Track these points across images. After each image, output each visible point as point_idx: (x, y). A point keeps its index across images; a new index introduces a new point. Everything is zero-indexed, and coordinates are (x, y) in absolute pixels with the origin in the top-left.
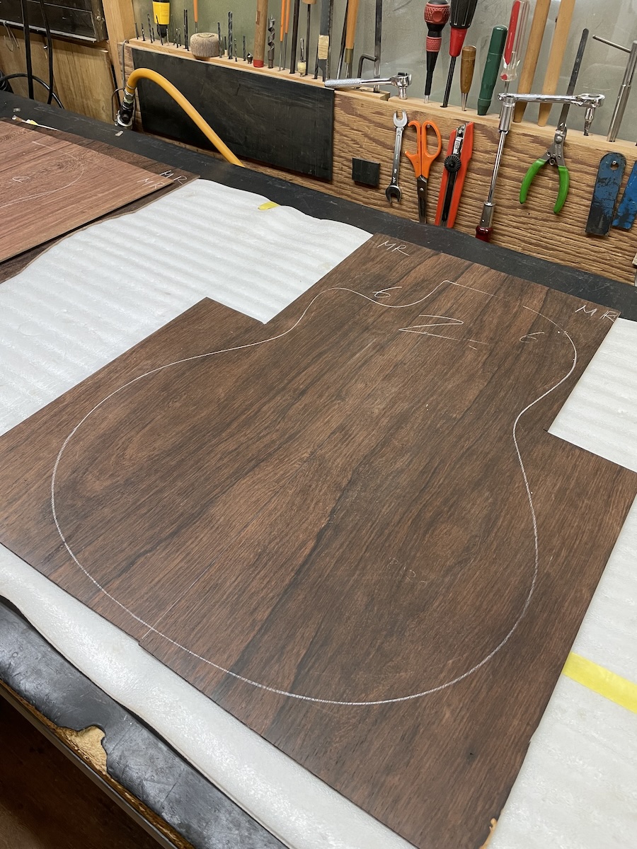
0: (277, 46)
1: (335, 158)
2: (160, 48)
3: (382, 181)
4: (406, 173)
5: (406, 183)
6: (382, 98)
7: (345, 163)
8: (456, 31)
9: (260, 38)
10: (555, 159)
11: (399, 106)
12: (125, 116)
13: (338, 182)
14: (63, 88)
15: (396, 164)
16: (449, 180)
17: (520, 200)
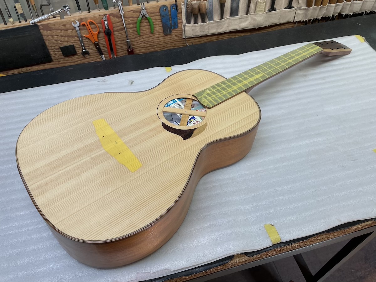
1: (50, 51)
4: (87, 43)
5: (89, 47)
6: (60, 19)
7: (56, 51)
10: (145, 15)
11: (71, 19)
13: (55, 60)
15: (82, 42)
16: (108, 38)
17: (138, 34)
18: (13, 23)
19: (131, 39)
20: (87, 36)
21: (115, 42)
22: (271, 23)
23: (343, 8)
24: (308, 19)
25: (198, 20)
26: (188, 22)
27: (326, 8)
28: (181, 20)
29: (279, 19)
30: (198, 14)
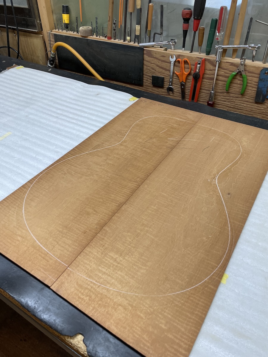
0: (117, 31)
1: (144, 76)
2: (66, 33)
3: (165, 85)
4: (175, 81)
5: (175, 85)
6: (164, 50)
7: (149, 78)
8: (195, 21)
9: (110, 28)
10: (241, 72)
12: (52, 62)
14: (23, 52)
15: (171, 77)
16: (195, 82)
17: (226, 90)
20: (178, 74)
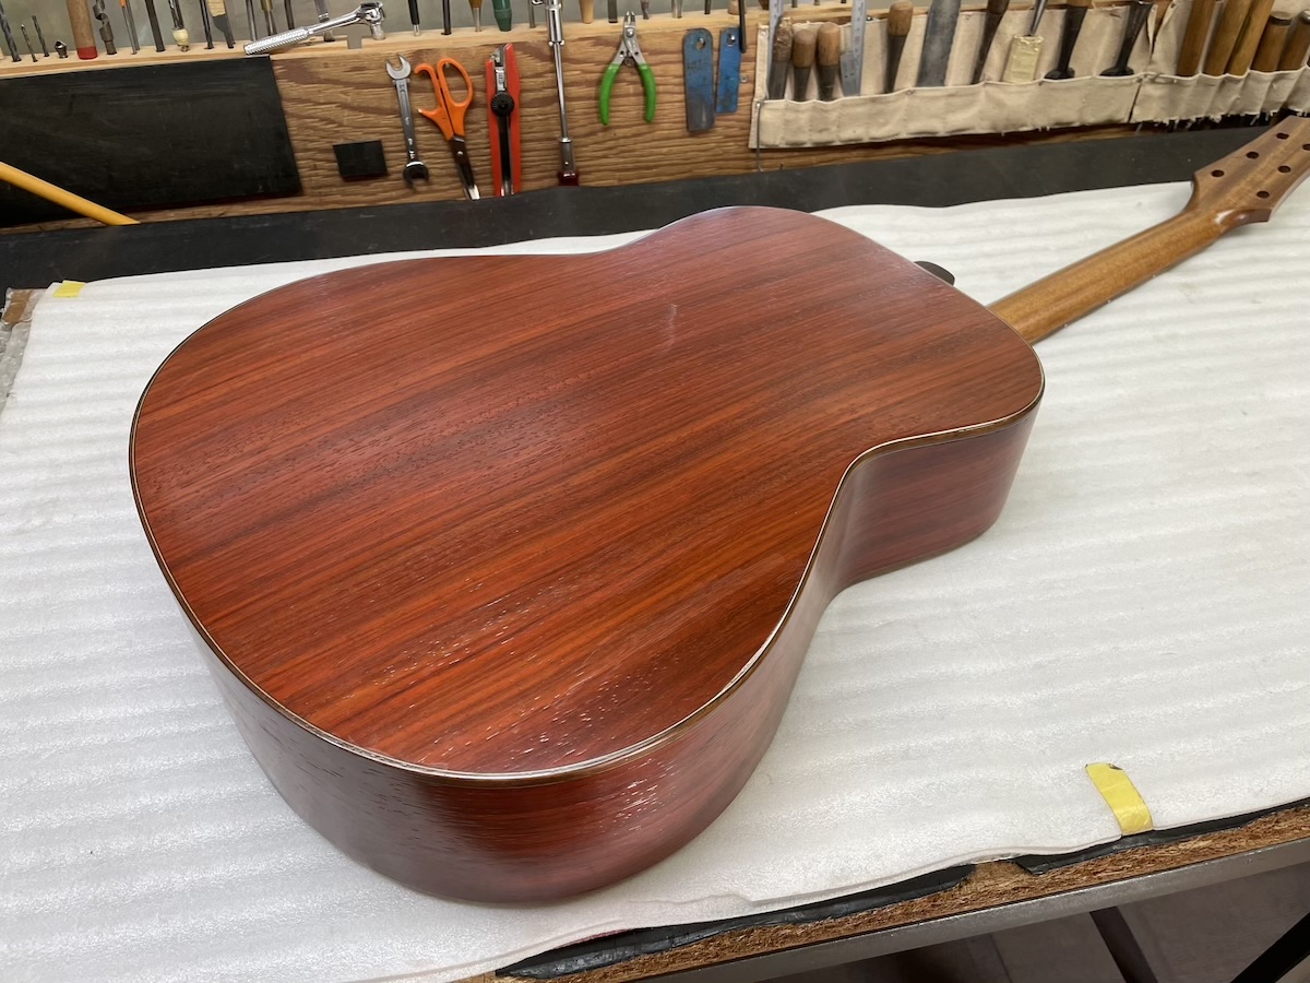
1: (298, 155)
3: (388, 163)
4: (427, 139)
5: (432, 154)
7: (319, 156)
9: (82, 13)
10: (631, 57)
13: (313, 188)
15: (409, 132)
16: (500, 129)
17: (602, 122)
18: (185, 47)
19: (575, 137)
20: (430, 114)
21: (521, 141)
22: (1052, 122)
23: (1296, 91)
24: (1177, 119)
25: (808, 91)
26: (775, 92)
27: (1240, 85)
28: (750, 86)
29: (1081, 110)
30: (809, 68)
